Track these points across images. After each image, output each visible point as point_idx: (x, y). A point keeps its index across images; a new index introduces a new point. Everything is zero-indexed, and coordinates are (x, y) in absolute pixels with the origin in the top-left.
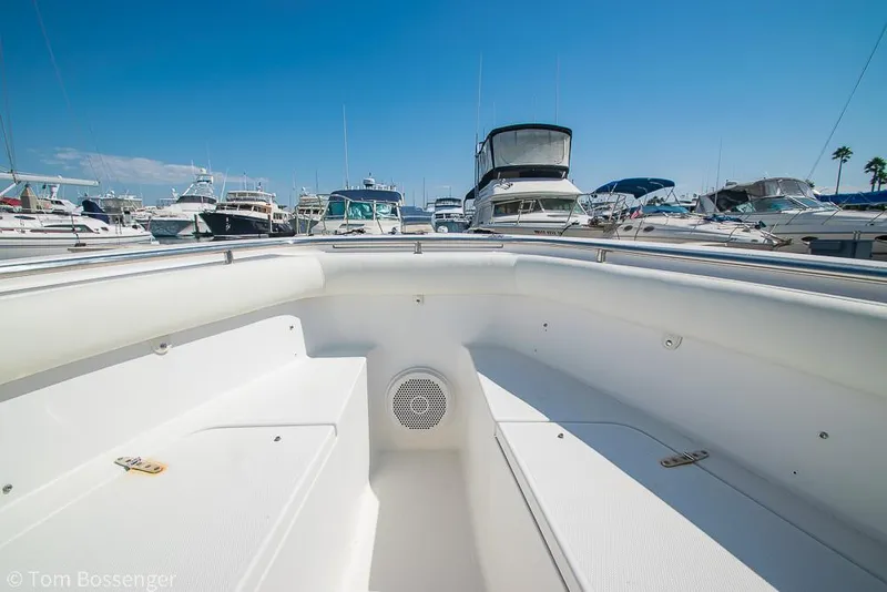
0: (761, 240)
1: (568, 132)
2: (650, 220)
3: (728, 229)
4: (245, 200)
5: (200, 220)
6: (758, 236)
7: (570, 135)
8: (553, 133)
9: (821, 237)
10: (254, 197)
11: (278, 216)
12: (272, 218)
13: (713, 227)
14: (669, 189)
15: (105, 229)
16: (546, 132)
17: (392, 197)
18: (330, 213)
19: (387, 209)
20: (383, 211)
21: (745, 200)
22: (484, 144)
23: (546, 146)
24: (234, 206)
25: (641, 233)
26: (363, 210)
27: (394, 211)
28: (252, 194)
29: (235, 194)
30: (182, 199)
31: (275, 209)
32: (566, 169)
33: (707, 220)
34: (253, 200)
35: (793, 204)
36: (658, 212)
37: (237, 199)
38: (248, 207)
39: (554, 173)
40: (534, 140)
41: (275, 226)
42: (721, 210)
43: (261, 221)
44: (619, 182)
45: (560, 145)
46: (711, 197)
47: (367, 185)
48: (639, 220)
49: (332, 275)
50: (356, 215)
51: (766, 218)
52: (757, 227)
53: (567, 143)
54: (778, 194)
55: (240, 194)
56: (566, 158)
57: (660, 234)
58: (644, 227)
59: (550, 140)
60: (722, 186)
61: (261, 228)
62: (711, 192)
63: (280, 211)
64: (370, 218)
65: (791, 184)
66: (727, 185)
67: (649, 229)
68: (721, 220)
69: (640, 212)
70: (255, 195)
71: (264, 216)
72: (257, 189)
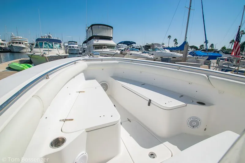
0: (153, 58)
1: (112, 28)
2: (131, 52)
3: (146, 55)
6: (152, 57)
7: (113, 28)
8: (108, 27)
9: (164, 57)
13: (144, 54)
14: (135, 44)
16: (106, 27)
17: (59, 42)
18: (37, 45)
19: (58, 45)
20: (57, 46)
21: (150, 48)
22: (89, 28)
23: (107, 30)
25: (129, 55)
26: (49, 46)
27: (60, 46)
32: (112, 38)
33: (143, 53)
35: (159, 49)
36: (133, 50)
39: (109, 38)
40: (103, 29)
42: (145, 50)
44: (124, 42)
45: (110, 31)
46: (144, 47)
47: (49, 37)
48: (129, 52)
50: (47, 47)
51: (154, 52)
52: (152, 55)
53: (112, 30)
54: (156, 47)
56: (112, 34)
57: (133, 56)
58: (130, 53)
59: (108, 29)
60: (145, 44)
62: (144, 45)
64: (53, 48)
65: (158, 45)
66: (147, 44)
67: (131, 54)
68: (145, 53)
69: (129, 50)
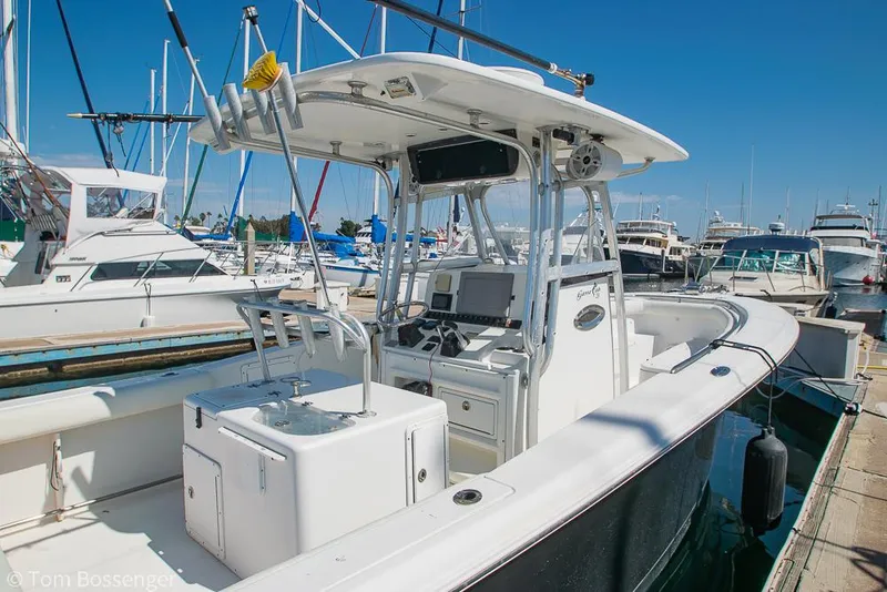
4: (637, 231)
10: (650, 227)
11: (676, 251)
12: (667, 254)
24: (624, 240)
28: (647, 224)
29: (626, 224)
31: (673, 241)
34: (647, 231)
37: (628, 231)
38: (639, 240)
41: (670, 263)
43: (653, 258)
47: (773, 230)
49: (646, 307)
55: (632, 224)
61: (652, 265)
63: (680, 244)
70: (651, 224)
71: (657, 251)
72: (654, 217)
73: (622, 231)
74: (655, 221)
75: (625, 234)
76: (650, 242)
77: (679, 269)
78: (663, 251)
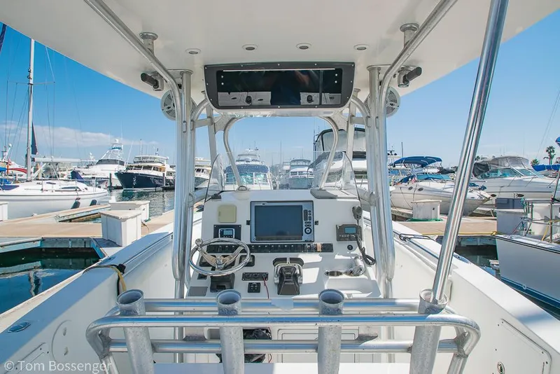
0: (477, 197)
2: (423, 184)
4: (147, 162)
5: (114, 177)
6: (476, 195)
8: (359, 133)
10: (154, 160)
11: (169, 174)
12: (165, 176)
15: (86, 189)
21: (487, 170)
22: (318, 137)
24: (139, 167)
25: (417, 192)
26: (246, 179)
28: (152, 158)
29: (139, 158)
30: (101, 162)
31: (168, 169)
34: (153, 162)
37: (141, 162)
38: (149, 168)
39: (361, 156)
41: (167, 181)
42: (475, 176)
43: (157, 178)
48: (416, 184)
52: (480, 189)
55: (144, 158)
57: (427, 193)
58: (419, 187)
59: (358, 137)
61: (157, 183)
63: (171, 170)
64: (251, 183)
65: (517, 160)
67: (420, 190)
70: (155, 158)
71: (160, 174)
72: (156, 154)
73: (137, 162)
74: (157, 156)
75: (140, 164)
76: (156, 169)
77: (171, 184)
78: (164, 174)
